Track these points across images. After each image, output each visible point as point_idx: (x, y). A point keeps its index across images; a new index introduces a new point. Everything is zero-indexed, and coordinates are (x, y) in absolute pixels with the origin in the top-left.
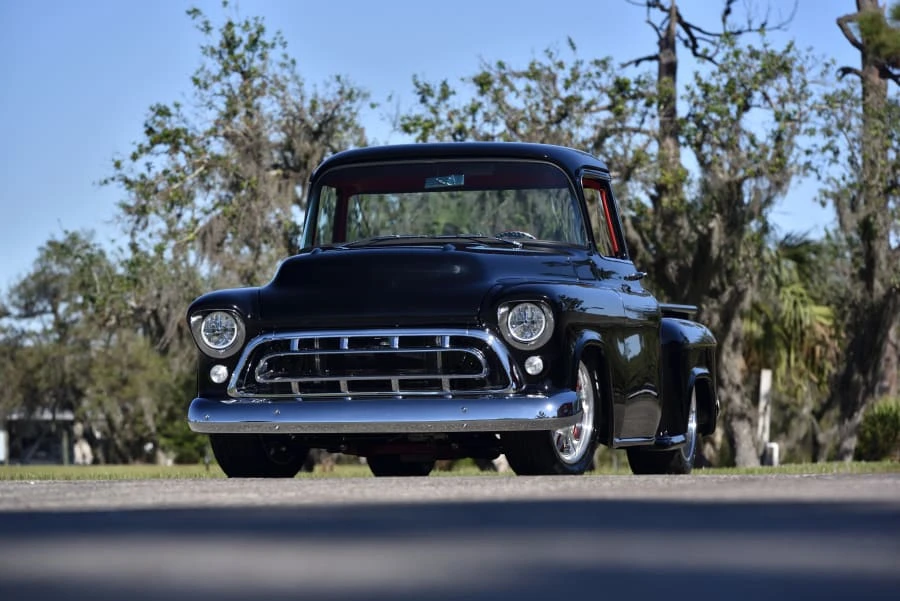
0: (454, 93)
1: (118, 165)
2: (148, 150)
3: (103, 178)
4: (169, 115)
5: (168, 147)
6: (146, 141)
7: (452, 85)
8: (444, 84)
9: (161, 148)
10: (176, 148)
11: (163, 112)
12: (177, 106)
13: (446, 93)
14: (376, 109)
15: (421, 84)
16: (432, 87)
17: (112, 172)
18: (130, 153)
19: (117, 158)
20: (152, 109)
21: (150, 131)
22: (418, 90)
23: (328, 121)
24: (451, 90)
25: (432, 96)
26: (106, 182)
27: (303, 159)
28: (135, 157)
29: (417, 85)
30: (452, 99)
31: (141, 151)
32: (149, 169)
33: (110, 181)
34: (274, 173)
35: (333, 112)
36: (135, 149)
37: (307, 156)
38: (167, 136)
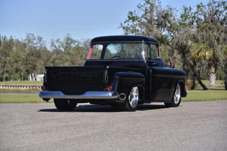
0: (192, 9)
1: (121, 24)
2: (128, 21)
3: (119, 27)
4: (132, 13)
5: (132, 20)
6: (127, 19)
7: (192, 7)
8: (190, 7)
9: (131, 20)
10: (134, 21)
11: (131, 13)
12: (135, 11)
13: (190, 9)
14: (178, 11)
15: (185, 7)
16: (187, 8)
17: (120, 26)
18: (124, 22)
19: (121, 23)
20: (129, 12)
21: (129, 17)
22: (184, 9)
23: (166, 14)
24: (191, 8)
25: (187, 10)
26: (119, 28)
27: (161, 23)
28: (125, 22)
29: (184, 7)
30: (192, 10)
31: (126, 21)
32: (128, 25)
33: (120, 28)
34: (155, 26)
35: (168, 13)
36: (125, 21)
37: (162, 22)
38: (132, 18)
